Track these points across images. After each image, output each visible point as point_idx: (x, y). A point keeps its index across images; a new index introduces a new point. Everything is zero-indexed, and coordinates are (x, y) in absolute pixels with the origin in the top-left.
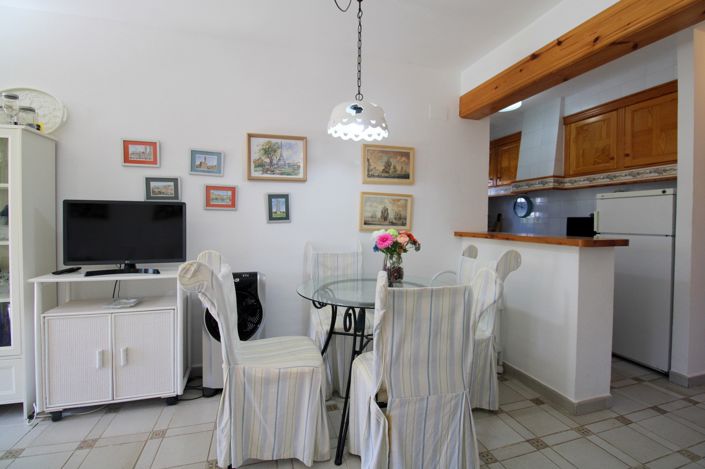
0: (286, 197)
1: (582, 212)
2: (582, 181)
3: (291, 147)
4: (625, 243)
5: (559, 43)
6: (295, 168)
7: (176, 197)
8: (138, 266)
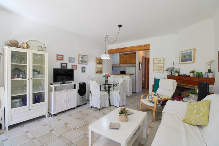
0: (85, 67)
1: (123, 70)
2: (123, 65)
3: (86, 57)
4: (133, 75)
5: (127, 48)
6: (86, 62)
7: (67, 67)
8: (65, 82)
